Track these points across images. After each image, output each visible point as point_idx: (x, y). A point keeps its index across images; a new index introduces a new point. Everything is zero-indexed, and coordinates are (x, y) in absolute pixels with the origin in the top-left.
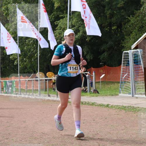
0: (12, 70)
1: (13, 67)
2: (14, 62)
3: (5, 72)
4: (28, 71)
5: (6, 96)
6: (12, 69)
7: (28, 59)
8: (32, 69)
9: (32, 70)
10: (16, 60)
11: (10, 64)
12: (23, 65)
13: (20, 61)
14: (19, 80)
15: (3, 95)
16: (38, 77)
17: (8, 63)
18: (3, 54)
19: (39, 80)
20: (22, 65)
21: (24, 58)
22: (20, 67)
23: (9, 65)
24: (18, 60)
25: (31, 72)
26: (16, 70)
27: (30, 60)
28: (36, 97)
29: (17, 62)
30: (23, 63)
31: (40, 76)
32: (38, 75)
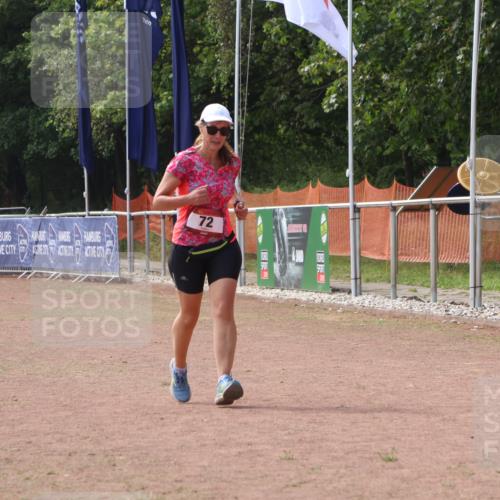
0: (304, 147)
1: (313, 124)
2: (321, 95)
3: (265, 159)
4: (403, 147)
5: (273, 302)
6: (308, 137)
7: (410, 76)
8: (431, 141)
9: (427, 147)
10: (337, 83)
11: (297, 109)
12: (373, 115)
13: (357, 92)
14: (349, 204)
15: (253, 298)
16: (471, 188)
17: (282, 102)
18: (257, 48)
19: (476, 205)
20: (367, 116)
21: (385, 71)
22: (357, 123)
23: (289, 115)
24: (344, 86)
25: (425, 153)
26: (330, 142)
27: (420, 83)
28: (454, 310)
29: (342, 93)
30: (376, 99)
31: (478, 180)
32: (465, 173)
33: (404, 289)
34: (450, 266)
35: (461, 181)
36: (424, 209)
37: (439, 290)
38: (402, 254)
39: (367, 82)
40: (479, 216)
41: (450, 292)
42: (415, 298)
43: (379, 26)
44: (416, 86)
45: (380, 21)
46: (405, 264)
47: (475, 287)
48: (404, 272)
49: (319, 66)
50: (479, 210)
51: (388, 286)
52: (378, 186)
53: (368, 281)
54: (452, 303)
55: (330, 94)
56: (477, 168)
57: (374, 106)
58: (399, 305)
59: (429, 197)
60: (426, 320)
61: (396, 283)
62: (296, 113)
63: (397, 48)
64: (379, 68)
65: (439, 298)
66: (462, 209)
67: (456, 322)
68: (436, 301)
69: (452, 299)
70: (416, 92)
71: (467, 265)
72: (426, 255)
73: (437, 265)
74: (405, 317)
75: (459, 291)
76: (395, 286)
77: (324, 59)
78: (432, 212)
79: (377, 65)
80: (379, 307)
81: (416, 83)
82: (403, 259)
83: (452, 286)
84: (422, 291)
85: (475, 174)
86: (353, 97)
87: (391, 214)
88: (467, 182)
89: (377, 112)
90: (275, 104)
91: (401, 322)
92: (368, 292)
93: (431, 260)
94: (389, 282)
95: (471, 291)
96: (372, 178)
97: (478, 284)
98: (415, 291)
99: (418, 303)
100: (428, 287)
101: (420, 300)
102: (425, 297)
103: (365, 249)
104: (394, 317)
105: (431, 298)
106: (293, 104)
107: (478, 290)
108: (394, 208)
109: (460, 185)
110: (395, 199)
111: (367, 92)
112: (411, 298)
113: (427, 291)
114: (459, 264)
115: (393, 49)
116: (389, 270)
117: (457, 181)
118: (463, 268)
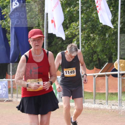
7: (99, 35)
8: (106, 55)
9: (105, 57)
10: (76, 38)
13: (83, 40)
16: (118, 69)
19: (120, 74)
21: (92, 33)
22: (83, 49)
24: (78, 38)
25: (104, 59)
27: (102, 37)
28: (113, 107)
29: (78, 41)
30: (89, 42)
31: (120, 67)
32: (117, 65)
33: (98, 101)
34: (112, 94)
35: (115, 67)
36: (103, 76)
37: (108, 101)
38: (97, 90)
39: (86, 37)
40: (121, 78)
41: (112, 102)
42: (101, 104)
43: (90, 19)
44: (101, 38)
45: (90, 18)
46: (98, 93)
47: (120, 100)
48: (98, 96)
49: (71, 32)
50: (121, 76)
51: (93, 100)
52: (90, 69)
53: (86, 99)
54: (113, 105)
55: (74, 41)
56: (120, 63)
57: (88, 45)
58: (96, 106)
59: (105, 72)
60: (104, 110)
61: (95, 99)
62: (64, 47)
63: (96, 26)
64: (90, 32)
65: (108, 104)
66: (116, 76)
67: (114, 111)
68: (107, 104)
69: (113, 104)
70: (101, 39)
71: (117, 93)
72: (105, 90)
73: (108, 93)
74: (98, 110)
75: (115, 101)
76: (95, 100)
77: (72, 30)
78: (106, 77)
79: (89, 32)
80: (90, 107)
81: (101, 37)
82: (97, 92)
83: (113, 100)
84: (104, 102)
85: (120, 65)
86: (81, 42)
87: (94, 78)
88: (117, 67)
89: (89, 46)
90: (57, 44)
91: (97, 111)
92: (86, 102)
93: (106, 92)
94: (93, 99)
95: (118, 101)
96: (88, 67)
97: (121, 99)
98: (101, 101)
99: (102, 105)
100: (105, 100)
101: (102, 104)
102: (104, 103)
103: (86, 89)
104: (95, 110)
105: (106, 104)
106: (63, 44)
107: (121, 101)
108: (94, 76)
109: (115, 68)
110: (95, 73)
111: (86, 40)
112: (100, 104)
113: (105, 101)
114: (115, 93)
115: (94, 26)
116: (93, 95)
117: (114, 67)
118: (116, 94)
